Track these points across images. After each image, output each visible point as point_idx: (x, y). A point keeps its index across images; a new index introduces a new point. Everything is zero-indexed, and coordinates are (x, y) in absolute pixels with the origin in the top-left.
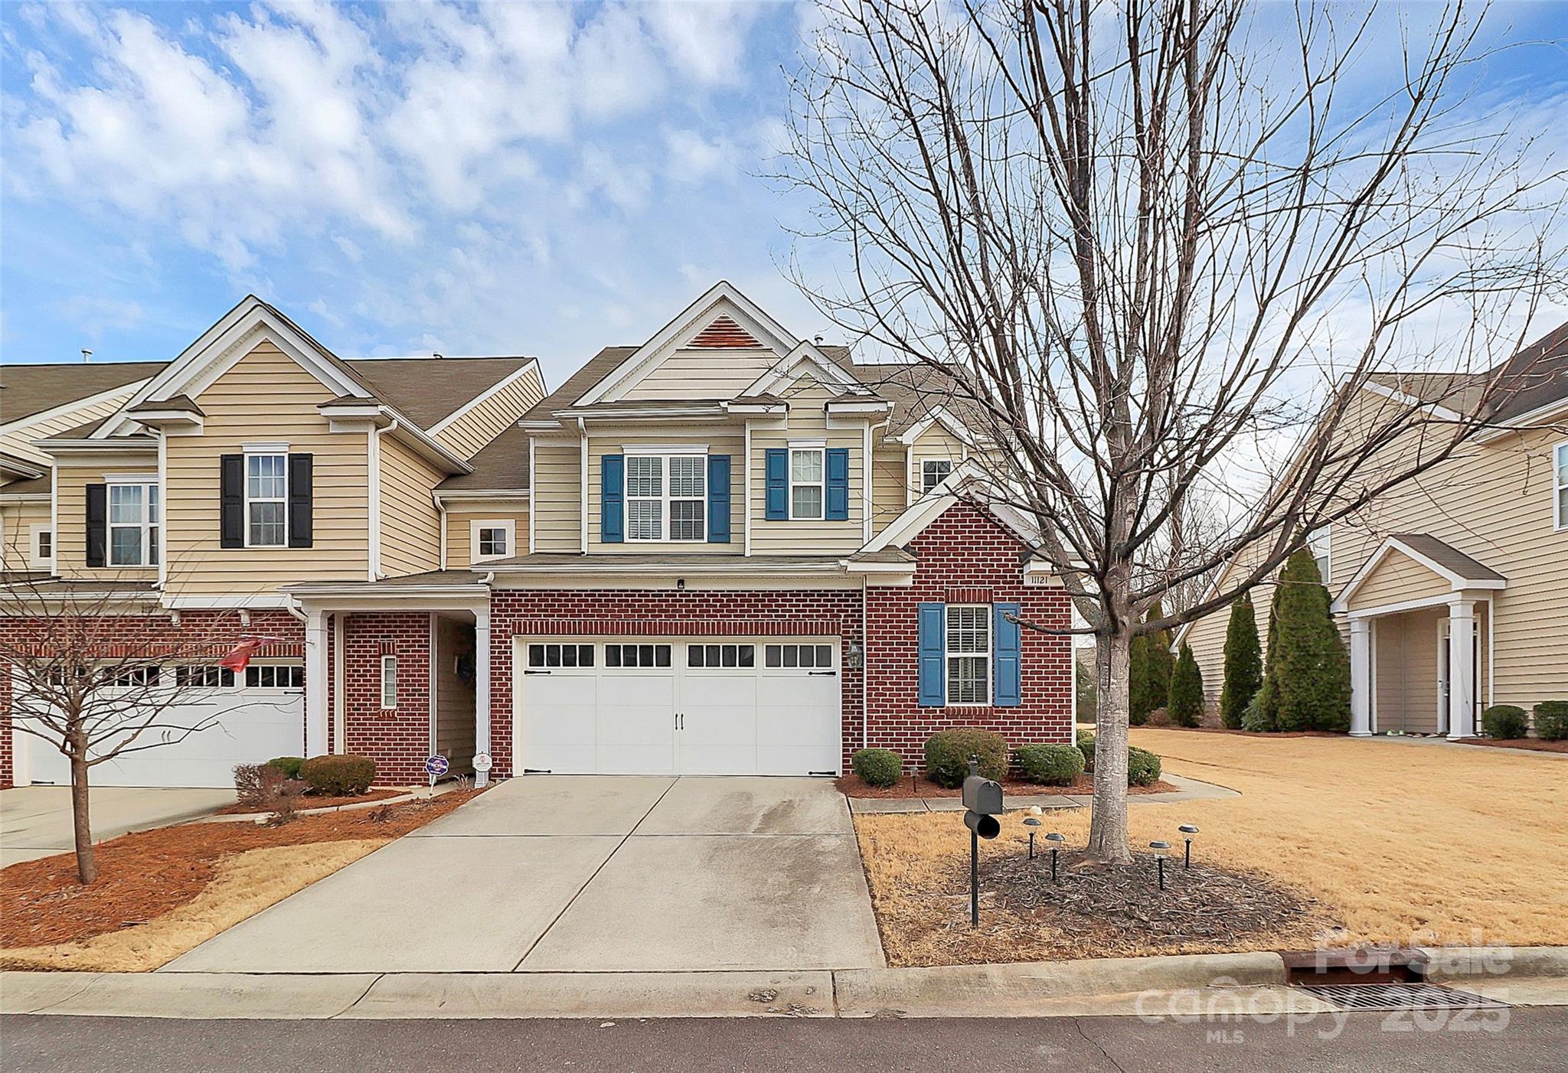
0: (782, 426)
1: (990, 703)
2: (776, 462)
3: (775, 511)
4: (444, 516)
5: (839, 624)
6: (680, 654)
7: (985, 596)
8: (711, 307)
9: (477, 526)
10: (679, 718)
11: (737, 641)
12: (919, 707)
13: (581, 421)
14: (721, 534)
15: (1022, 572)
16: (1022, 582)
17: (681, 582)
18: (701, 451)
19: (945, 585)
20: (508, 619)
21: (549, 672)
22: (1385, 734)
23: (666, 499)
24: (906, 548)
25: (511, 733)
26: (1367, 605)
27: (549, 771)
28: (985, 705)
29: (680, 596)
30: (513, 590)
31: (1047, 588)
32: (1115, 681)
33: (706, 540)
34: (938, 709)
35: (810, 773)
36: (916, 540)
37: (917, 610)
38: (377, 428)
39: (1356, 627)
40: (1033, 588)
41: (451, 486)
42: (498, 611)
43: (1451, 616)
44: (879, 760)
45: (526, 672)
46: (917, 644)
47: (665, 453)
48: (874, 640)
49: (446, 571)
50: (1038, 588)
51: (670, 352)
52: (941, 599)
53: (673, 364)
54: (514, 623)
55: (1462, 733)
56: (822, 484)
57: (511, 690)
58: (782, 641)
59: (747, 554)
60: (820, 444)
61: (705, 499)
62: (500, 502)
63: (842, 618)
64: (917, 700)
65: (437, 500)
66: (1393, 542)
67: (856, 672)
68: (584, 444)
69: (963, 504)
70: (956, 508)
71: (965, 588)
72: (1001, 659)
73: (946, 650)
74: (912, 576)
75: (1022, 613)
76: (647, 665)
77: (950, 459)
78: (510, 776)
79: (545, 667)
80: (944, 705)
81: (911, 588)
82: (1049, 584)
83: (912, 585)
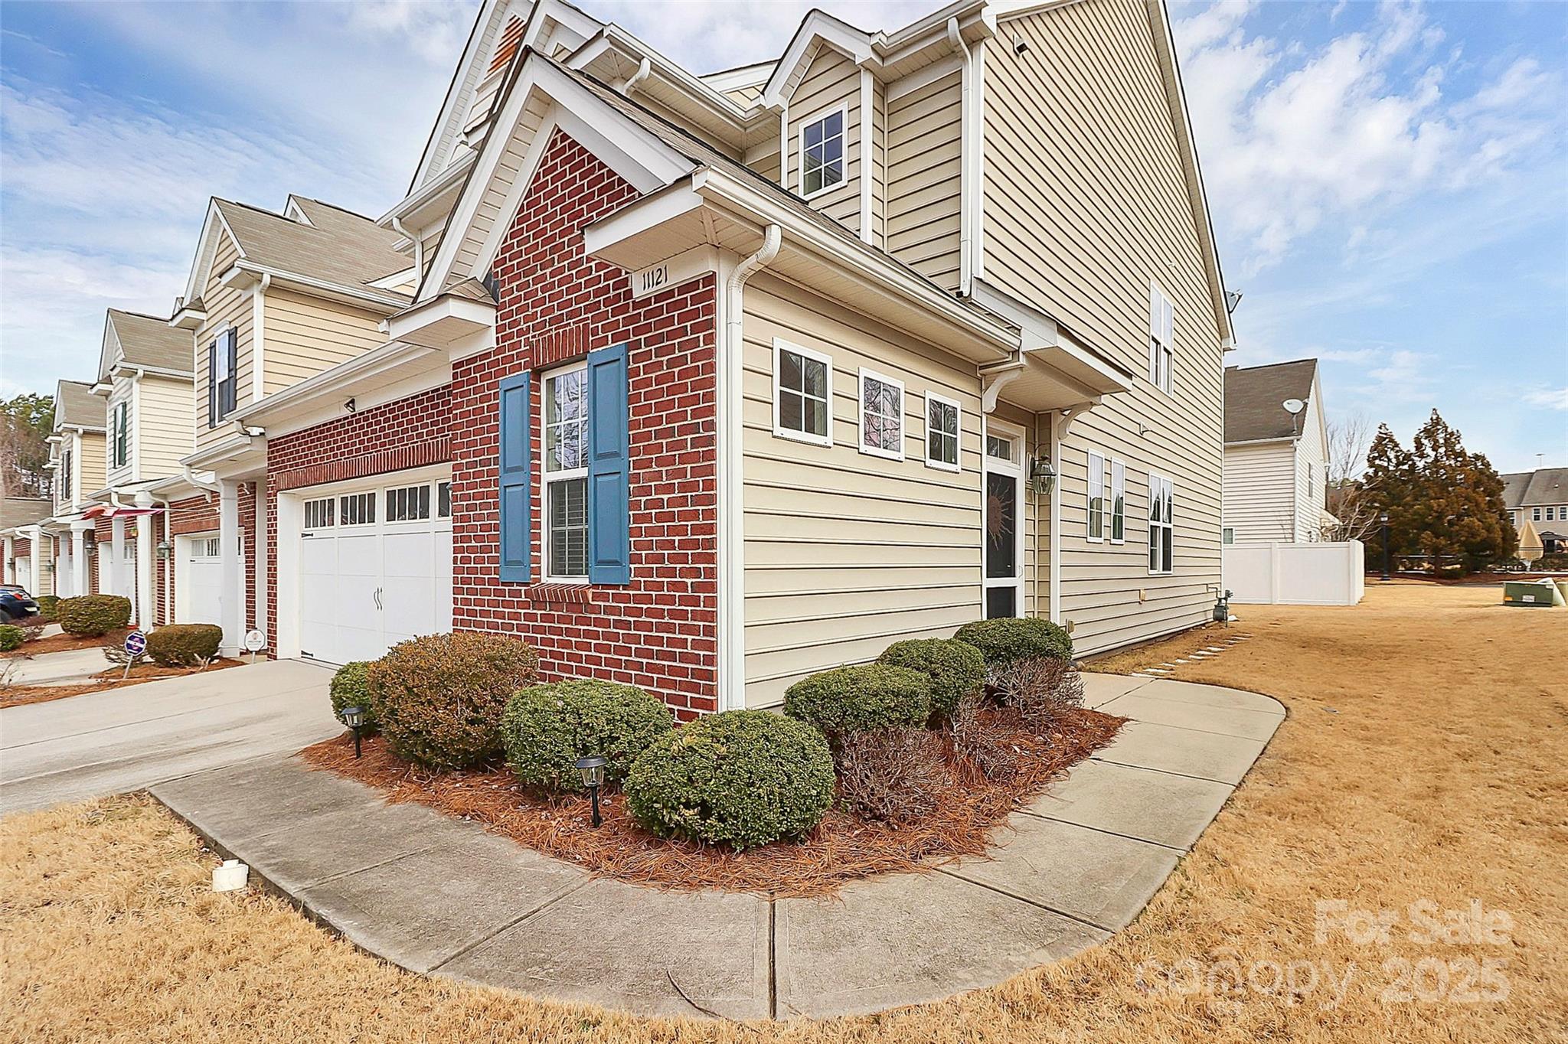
6: (380, 503)
7: (580, 341)
10: (379, 595)
12: (502, 584)
13: (396, 223)
15: (627, 270)
16: (629, 295)
17: (353, 402)
19: (531, 334)
20: (274, 474)
21: (313, 534)
25: (276, 607)
30: (276, 440)
31: (671, 293)
34: (523, 589)
36: (500, 256)
37: (499, 394)
40: (648, 301)
42: (271, 465)
45: (304, 535)
46: (500, 461)
48: (458, 460)
50: (658, 298)
52: (525, 364)
54: (277, 478)
57: (275, 557)
64: (499, 571)
69: (554, 157)
70: (546, 167)
71: (553, 333)
72: (598, 479)
73: (543, 468)
74: (493, 329)
75: (632, 365)
76: (362, 521)
77: (843, 106)
78: (275, 658)
79: (312, 528)
80: (539, 580)
81: (495, 353)
82: (673, 281)
83: (495, 347)
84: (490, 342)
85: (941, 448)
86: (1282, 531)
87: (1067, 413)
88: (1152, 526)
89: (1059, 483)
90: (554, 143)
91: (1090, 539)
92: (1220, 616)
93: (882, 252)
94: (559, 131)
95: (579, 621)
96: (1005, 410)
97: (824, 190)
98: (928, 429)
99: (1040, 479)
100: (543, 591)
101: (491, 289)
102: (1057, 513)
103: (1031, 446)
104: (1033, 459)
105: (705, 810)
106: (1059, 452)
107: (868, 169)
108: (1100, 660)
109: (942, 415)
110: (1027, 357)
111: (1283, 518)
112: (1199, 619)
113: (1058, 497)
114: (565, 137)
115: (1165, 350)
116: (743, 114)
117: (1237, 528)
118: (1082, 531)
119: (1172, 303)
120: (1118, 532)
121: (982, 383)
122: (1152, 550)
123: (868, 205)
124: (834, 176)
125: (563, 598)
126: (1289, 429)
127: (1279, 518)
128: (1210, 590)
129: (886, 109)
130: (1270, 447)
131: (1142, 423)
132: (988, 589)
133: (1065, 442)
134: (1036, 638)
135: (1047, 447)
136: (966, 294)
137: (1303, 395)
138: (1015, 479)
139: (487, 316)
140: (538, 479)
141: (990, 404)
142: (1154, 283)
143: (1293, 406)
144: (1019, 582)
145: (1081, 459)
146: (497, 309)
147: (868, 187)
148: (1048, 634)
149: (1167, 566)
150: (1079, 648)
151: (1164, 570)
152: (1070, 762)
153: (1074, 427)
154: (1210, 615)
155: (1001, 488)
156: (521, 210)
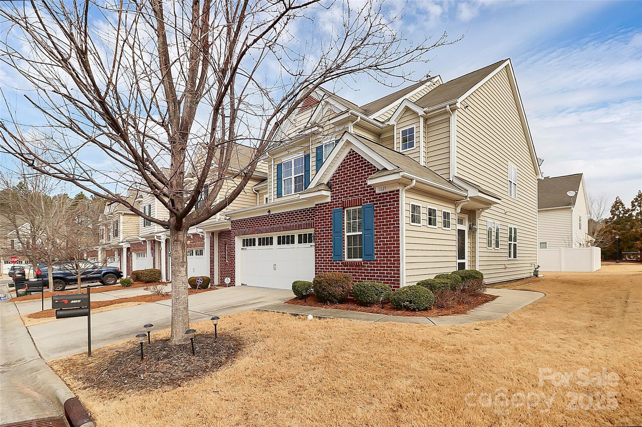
4: (258, 195)
6: (275, 240)
7: (360, 202)
9: (265, 197)
10: (275, 266)
11: (289, 233)
12: (333, 261)
16: (375, 192)
17: (269, 211)
18: (302, 154)
19: (343, 199)
20: (234, 231)
21: (246, 249)
23: (293, 177)
24: (328, 183)
27: (246, 285)
28: (361, 260)
30: (235, 221)
31: (387, 193)
34: (340, 262)
36: (332, 178)
37: (332, 213)
40: (380, 194)
41: (259, 184)
42: (232, 228)
45: (242, 249)
46: (332, 230)
47: (293, 158)
48: (317, 229)
50: (383, 193)
52: (341, 206)
58: (302, 232)
61: (303, 174)
64: (332, 258)
65: (254, 190)
68: (273, 162)
69: (350, 156)
70: (347, 158)
71: (350, 199)
72: (365, 235)
73: (345, 232)
74: (330, 197)
75: (375, 209)
76: (267, 244)
77: (414, 126)
78: (234, 286)
79: (246, 247)
80: (344, 260)
81: (330, 203)
82: (388, 190)
83: (330, 201)
84: (329, 200)
85: (446, 224)
86: (565, 243)
87: (481, 210)
88: (509, 243)
89: (478, 231)
90: (350, 152)
91: (488, 248)
92: (536, 274)
93: (426, 167)
94: (352, 150)
95: (358, 269)
96: (463, 211)
97: (408, 149)
98: (443, 219)
99: (472, 230)
100: (345, 262)
101: (329, 186)
102: (478, 240)
103: (469, 220)
104: (470, 224)
105: (411, 302)
106: (478, 222)
107: (422, 144)
108: (492, 285)
109: (446, 215)
110: (470, 199)
111: (565, 238)
112: (528, 275)
113: (478, 236)
114: (354, 151)
115: (514, 184)
116: (381, 125)
117: (549, 242)
118: (486, 245)
119: (516, 167)
120: (497, 245)
121: (456, 206)
122: (509, 251)
123: (422, 154)
124: (412, 145)
125: (354, 264)
126: (570, 203)
127: (563, 238)
128: (532, 265)
129: (427, 126)
130: (562, 210)
131: (506, 210)
132: (458, 263)
133: (480, 219)
134: (474, 274)
135: (474, 220)
136: (452, 180)
137: (576, 189)
138: (465, 230)
139: (329, 193)
140: (344, 235)
141: (459, 210)
142: (510, 163)
143: (571, 194)
144: (466, 261)
145: (485, 223)
146: (331, 192)
147: (422, 149)
148: (477, 273)
149: (515, 257)
150: (486, 281)
151: (514, 258)
152: (483, 303)
153: (483, 214)
154: (532, 274)
155: (461, 233)
156: (339, 167)
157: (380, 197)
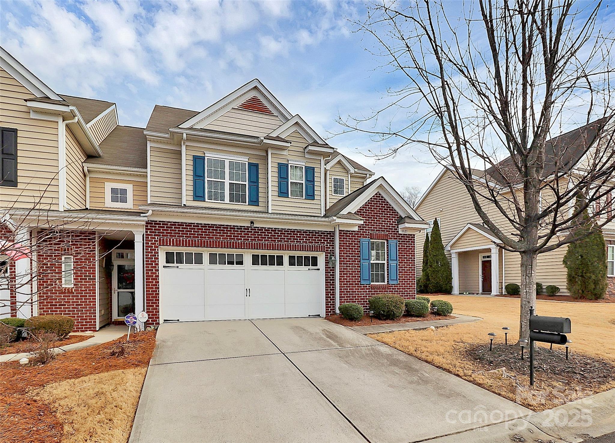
0: (285, 153)
1: (386, 283)
2: (283, 169)
3: (283, 193)
4: (88, 179)
5: (324, 246)
6: (248, 259)
7: (385, 237)
8: (249, 90)
9: (109, 186)
10: (248, 291)
11: (276, 253)
12: (361, 284)
13: (185, 135)
14: (254, 202)
15: (398, 227)
16: (398, 232)
17: (252, 223)
18: (245, 160)
19: (370, 231)
20: (156, 237)
21: (178, 267)
22: (463, 294)
23: (227, 182)
24: (355, 213)
25: (158, 300)
26: (460, 247)
27: (178, 320)
28: (384, 284)
29: (251, 229)
30: (159, 221)
31: (407, 235)
32: (534, 272)
33: (247, 204)
34: (368, 286)
35: (309, 316)
36: (359, 210)
37: (360, 242)
38: (63, 121)
39: (453, 256)
40: (402, 234)
41: (93, 162)
42: (150, 232)
43: (492, 252)
44: (357, 309)
45: (164, 267)
46: (360, 257)
47: (228, 158)
48: (342, 254)
49: (90, 209)
50: (404, 235)
51: (229, 108)
52: (368, 237)
53: (230, 115)
54: (160, 240)
55: (496, 293)
56: (304, 182)
57: (158, 276)
58: (297, 254)
59: (270, 211)
60: (302, 164)
61: (247, 183)
62: (124, 174)
63: (326, 244)
64: (360, 282)
65: (86, 169)
66: (469, 226)
67: (331, 269)
68: (184, 148)
70: (374, 198)
71: (378, 233)
72: (391, 264)
74: (357, 226)
75: (398, 245)
77: (344, 178)
78: (159, 323)
79: (175, 264)
80: (370, 284)
81: (357, 232)
82: (407, 233)
83: (357, 230)
90: (377, 194)
94: (379, 192)
95: (384, 291)
97: (339, 195)
100: (373, 286)
124: (342, 193)
125: (381, 287)
156: (366, 203)
157: (402, 237)
